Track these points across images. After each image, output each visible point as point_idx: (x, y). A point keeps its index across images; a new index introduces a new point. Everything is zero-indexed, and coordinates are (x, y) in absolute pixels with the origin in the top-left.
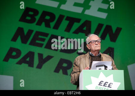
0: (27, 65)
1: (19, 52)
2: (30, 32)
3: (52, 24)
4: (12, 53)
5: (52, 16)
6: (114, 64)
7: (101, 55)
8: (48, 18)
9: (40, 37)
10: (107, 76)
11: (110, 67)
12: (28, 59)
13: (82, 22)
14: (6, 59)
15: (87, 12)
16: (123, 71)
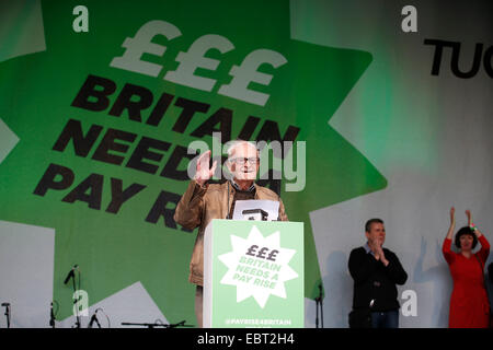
0: (87, 204)
1: (68, 175)
2: (96, 130)
3: (146, 114)
4: (53, 177)
5: (147, 96)
6: (283, 210)
7: (255, 190)
8: (135, 99)
9: (116, 141)
10: (266, 234)
11: (273, 214)
12: (88, 192)
13: (211, 112)
14: (40, 191)
15: (224, 90)
16: (302, 224)
